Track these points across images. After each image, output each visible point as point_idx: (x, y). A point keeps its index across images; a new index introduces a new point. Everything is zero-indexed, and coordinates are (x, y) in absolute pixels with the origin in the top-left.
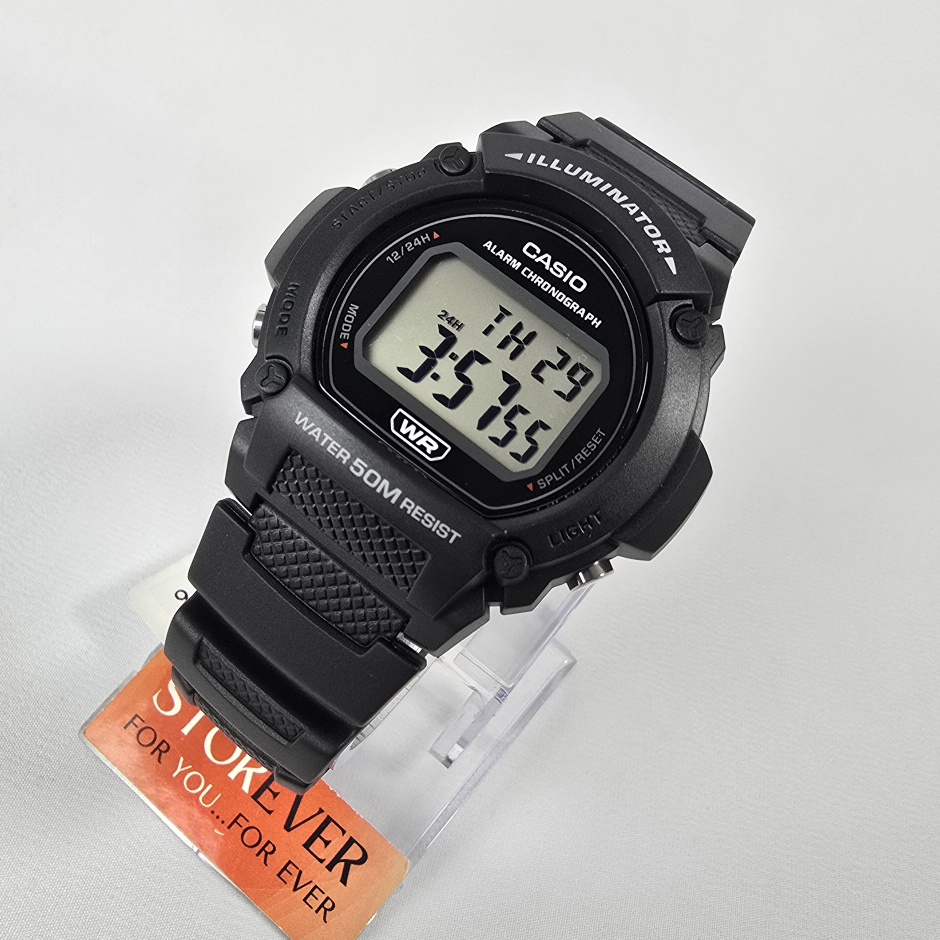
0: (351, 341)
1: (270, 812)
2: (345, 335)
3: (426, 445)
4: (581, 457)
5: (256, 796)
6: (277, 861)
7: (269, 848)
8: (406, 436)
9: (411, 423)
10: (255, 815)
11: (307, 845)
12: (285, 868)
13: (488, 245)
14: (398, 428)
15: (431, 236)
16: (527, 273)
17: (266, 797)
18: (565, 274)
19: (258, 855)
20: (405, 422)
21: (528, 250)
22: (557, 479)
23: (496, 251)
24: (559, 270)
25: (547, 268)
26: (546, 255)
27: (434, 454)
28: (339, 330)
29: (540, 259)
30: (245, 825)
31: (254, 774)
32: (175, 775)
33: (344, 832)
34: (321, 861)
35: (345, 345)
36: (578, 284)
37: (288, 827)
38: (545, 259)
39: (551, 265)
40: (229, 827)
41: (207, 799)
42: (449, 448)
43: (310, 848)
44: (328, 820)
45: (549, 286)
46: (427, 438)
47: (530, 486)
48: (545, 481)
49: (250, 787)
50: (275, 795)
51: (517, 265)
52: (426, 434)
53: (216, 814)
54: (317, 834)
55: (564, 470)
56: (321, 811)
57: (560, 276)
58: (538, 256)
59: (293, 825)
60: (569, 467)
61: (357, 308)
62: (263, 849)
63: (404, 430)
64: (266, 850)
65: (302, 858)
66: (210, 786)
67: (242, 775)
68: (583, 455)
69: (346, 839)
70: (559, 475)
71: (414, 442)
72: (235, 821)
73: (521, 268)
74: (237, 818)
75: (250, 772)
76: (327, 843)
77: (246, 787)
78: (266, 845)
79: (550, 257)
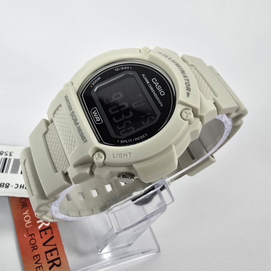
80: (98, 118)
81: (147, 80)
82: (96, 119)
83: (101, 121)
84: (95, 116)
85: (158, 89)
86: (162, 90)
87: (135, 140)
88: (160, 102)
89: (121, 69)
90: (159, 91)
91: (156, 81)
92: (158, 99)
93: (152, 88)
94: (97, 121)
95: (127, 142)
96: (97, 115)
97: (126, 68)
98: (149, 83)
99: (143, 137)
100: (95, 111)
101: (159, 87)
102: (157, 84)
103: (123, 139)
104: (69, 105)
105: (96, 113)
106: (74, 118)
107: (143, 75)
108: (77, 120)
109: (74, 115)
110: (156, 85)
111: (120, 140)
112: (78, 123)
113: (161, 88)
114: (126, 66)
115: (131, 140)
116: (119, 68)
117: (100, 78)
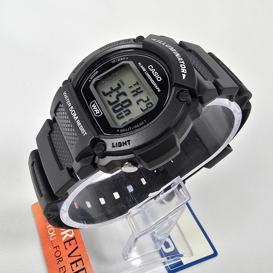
0: (92, 80)
1: (66, 249)
2: (91, 78)
3: (97, 112)
4: (136, 127)
5: (65, 243)
6: (61, 264)
7: (61, 260)
8: (93, 108)
9: (96, 105)
10: (62, 248)
11: (71, 264)
12: (62, 268)
13: (139, 63)
14: (92, 105)
15: (126, 58)
16: (146, 73)
17: (68, 244)
18: (157, 75)
19: (57, 260)
20: (95, 104)
21: (149, 67)
22: (126, 131)
23: (141, 66)
24: (156, 74)
25: (152, 73)
26: (154, 69)
27: (97, 114)
28: (90, 77)
29: (152, 70)
30: (58, 249)
31: (68, 236)
32: (48, 227)
33: (83, 265)
34: (73, 270)
35: (90, 81)
36: (159, 79)
37: (69, 256)
38: (153, 71)
39: (154, 72)
40: (53, 248)
41: (52, 237)
42: (102, 114)
43: (72, 265)
44: (81, 259)
45: (151, 77)
46: (98, 110)
47: (118, 131)
48: (123, 131)
49: (65, 239)
50: (70, 244)
51: (144, 70)
52: (98, 109)
53: (52, 243)
54: (76, 262)
55: (129, 129)
56: (80, 255)
57: (155, 76)
58: (152, 69)
59: (71, 256)
60: (131, 128)
61: (98, 72)
62: (59, 259)
63: (93, 106)
64: (60, 259)
65: (68, 267)
66: (55, 234)
67: (65, 235)
68: (137, 126)
69: (83, 267)
70: (127, 130)
71: (94, 110)
72: (56, 247)
73: (145, 71)
74: (57, 246)
75: (67, 235)
76: (77, 266)
77: (64, 239)
78: (60, 258)
79: (155, 70)
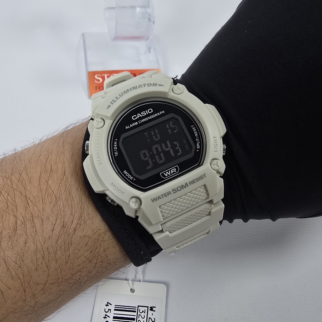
80: (173, 171)
81: (133, 125)
82: (173, 173)
83: (176, 168)
84: (169, 174)
85: (145, 114)
86: (146, 111)
87: (196, 136)
88: (160, 113)
89: (115, 150)
90: (147, 114)
91: (136, 116)
92: (156, 115)
93: (144, 120)
94: (176, 172)
95: (199, 143)
96: (170, 171)
97: (115, 144)
98: (137, 122)
99: (194, 129)
100: (164, 174)
101: (143, 113)
102: (139, 115)
103: (196, 146)
104: (164, 196)
105: (167, 173)
106: (179, 189)
107: (127, 127)
108: (182, 186)
109: (176, 189)
110: (141, 115)
111: (196, 149)
112: (186, 184)
113: (145, 112)
114: (113, 144)
115: (197, 139)
116: (114, 152)
117: (125, 171)
